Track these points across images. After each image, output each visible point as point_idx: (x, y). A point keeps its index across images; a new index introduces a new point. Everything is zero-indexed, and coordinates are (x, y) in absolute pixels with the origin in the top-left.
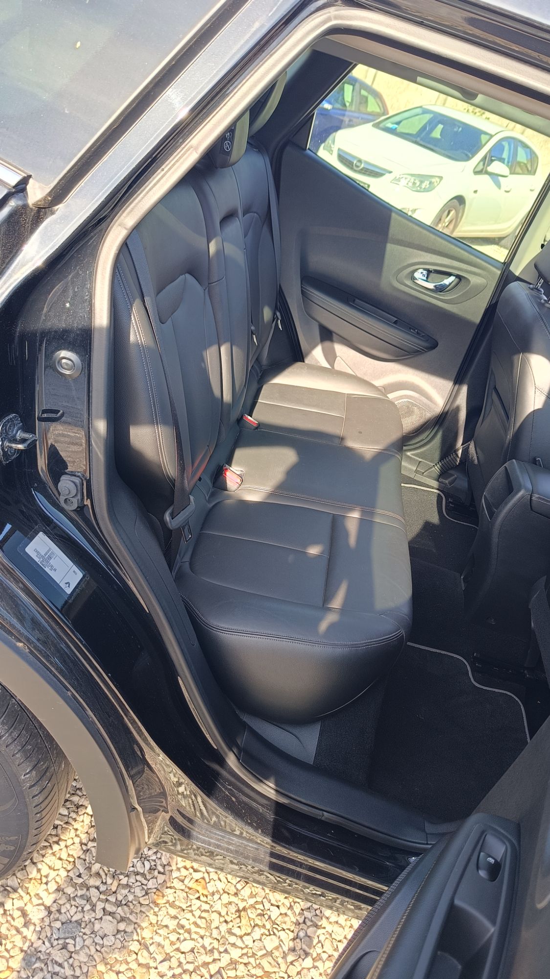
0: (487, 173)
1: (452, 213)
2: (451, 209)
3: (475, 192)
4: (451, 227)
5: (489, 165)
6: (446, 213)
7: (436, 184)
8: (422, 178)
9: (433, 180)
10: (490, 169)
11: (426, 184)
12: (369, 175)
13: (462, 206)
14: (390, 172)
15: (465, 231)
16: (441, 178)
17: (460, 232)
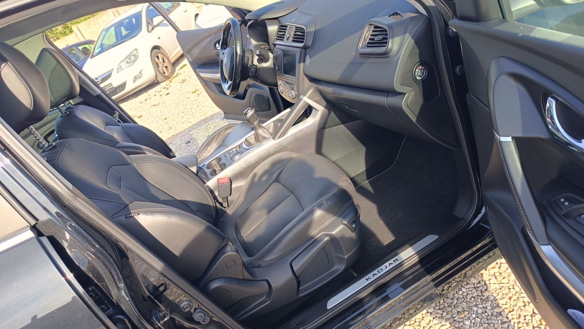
0: (155, 26)
1: (159, 55)
2: (157, 54)
3: (159, 38)
4: (166, 60)
5: (153, 23)
6: (156, 59)
7: (136, 54)
8: (129, 57)
9: (133, 54)
10: (155, 23)
11: (133, 58)
12: (106, 80)
13: (161, 49)
14: (113, 69)
15: (175, 56)
16: (136, 49)
17: (173, 58)
